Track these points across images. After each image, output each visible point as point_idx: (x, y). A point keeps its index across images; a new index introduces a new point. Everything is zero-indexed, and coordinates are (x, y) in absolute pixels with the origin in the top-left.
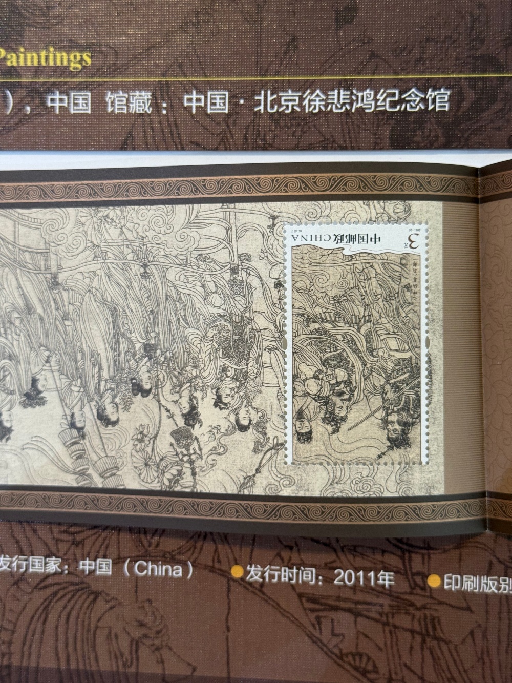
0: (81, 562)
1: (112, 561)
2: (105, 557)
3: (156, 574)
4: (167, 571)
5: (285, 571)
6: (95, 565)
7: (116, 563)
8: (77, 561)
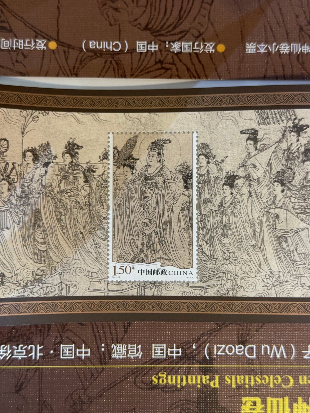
0: (157, 49)
1: (136, 51)
2: (141, 53)
3: (107, 43)
4: (99, 45)
5: (21, 46)
6: (147, 47)
7: (134, 49)
8: (160, 50)
